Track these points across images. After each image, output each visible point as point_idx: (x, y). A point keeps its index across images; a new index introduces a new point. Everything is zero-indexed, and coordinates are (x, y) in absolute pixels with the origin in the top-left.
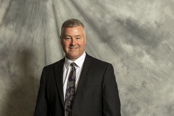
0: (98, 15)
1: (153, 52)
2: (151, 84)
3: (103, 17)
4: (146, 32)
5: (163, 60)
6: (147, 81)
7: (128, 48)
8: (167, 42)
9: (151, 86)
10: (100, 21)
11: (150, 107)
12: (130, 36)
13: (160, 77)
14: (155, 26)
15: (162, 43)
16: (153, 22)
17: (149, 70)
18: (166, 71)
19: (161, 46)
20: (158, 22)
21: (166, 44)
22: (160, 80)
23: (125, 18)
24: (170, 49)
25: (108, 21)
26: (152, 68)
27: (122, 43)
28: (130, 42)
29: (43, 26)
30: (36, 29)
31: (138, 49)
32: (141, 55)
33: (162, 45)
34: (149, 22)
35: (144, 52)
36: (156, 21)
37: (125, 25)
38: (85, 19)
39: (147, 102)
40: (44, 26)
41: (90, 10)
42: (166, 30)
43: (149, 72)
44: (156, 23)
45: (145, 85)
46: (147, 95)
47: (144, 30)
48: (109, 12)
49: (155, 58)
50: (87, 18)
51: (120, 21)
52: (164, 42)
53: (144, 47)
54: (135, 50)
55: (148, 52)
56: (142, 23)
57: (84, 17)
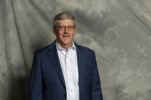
0: (50, 8)
1: (100, 39)
3: (54, 9)
4: (93, 21)
5: (108, 45)
8: (112, 29)
13: (107, 62)
14: (101, 15)
15: (108, 30)
16: (99, 12)
18: (112, 56)
19: (107, 33)
20: (104, 11)
21: (112, 31)
22: (107, 64)
23: (73, 9)
24: (115, 36)
26: (98, 53)
29: (3, 20)
31: (86, 36)
32: (89, 41)
33: (108, 32)
34: (96, 12)
35: (92, 39)
36: (102, 11)
38: (39, 11)
41: (42, 4)
42: (112, 18)
44: (102, 12)
47: (92, 19)
48: (59, 5)
49: (102, 44)
50: (40, 11)
52: (110, 29)
53: (91, 35)
54: (83, 38)
55: (95, 39)
56: (89, 12)
57: (38, 10)
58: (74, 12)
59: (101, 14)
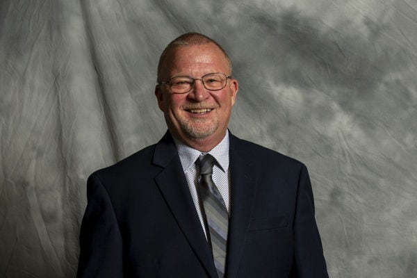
0: (205, 6)
1: (359, 105)
2: (357, 197)
3: (217, 10)
4: (339, 49)
5: (387, 127)
6: (345, 188)
7: (289, 96)
8: (400, 77)
9: (357, 202)
10: (209, 22)
11: (353, 262)
12: (294, 62)
13: (381, 177)
14: (364, 32)
15: (386, 79)
16: (358, 20)
17: (349, 155)
18: (397, 159)
19: (382, 87)
20: (375, 19)
21: (398, 82)
22: (383, 183)
23: (278, 11)
24: (408, 96)
25: (232, 22)
26: (358, 152)
27: (271, 83)
28: (294, 78)
29: (51, 38)
30: (33, 46)
31: (319, 97)
32: (325, 114)
33: (387, 84)
34: (349, 22)
35: (335, 106)
36: (367, 17)
37: (279, 30)
38: (168, 16)
39: (347, 246)
40: (54, 40)
43: (348, 161)
44: (368, 22)
45: (339, 198)
46: (346, 228)
47: (335, 43)
49: (365, 122)
50: (173, 14)
51: (265, 21)
52: (392, 77)
53: (334, 92)
54: (308, 102)
55: (346, 106)
56: (328, 22)
57: (165, 12)
58: (279, 19)
59: (365, 27)
